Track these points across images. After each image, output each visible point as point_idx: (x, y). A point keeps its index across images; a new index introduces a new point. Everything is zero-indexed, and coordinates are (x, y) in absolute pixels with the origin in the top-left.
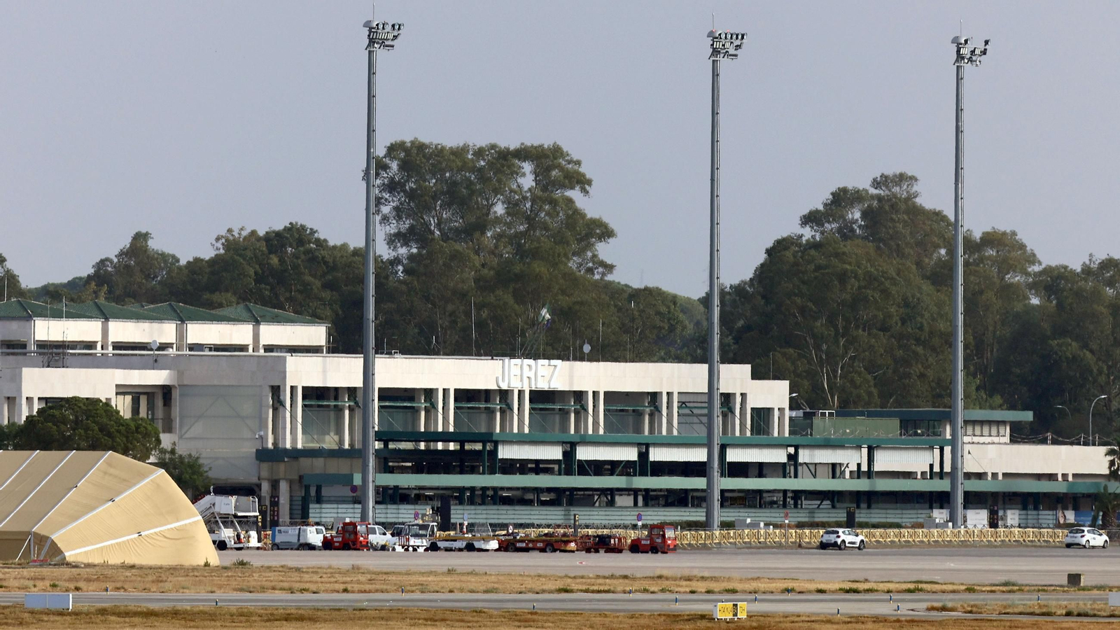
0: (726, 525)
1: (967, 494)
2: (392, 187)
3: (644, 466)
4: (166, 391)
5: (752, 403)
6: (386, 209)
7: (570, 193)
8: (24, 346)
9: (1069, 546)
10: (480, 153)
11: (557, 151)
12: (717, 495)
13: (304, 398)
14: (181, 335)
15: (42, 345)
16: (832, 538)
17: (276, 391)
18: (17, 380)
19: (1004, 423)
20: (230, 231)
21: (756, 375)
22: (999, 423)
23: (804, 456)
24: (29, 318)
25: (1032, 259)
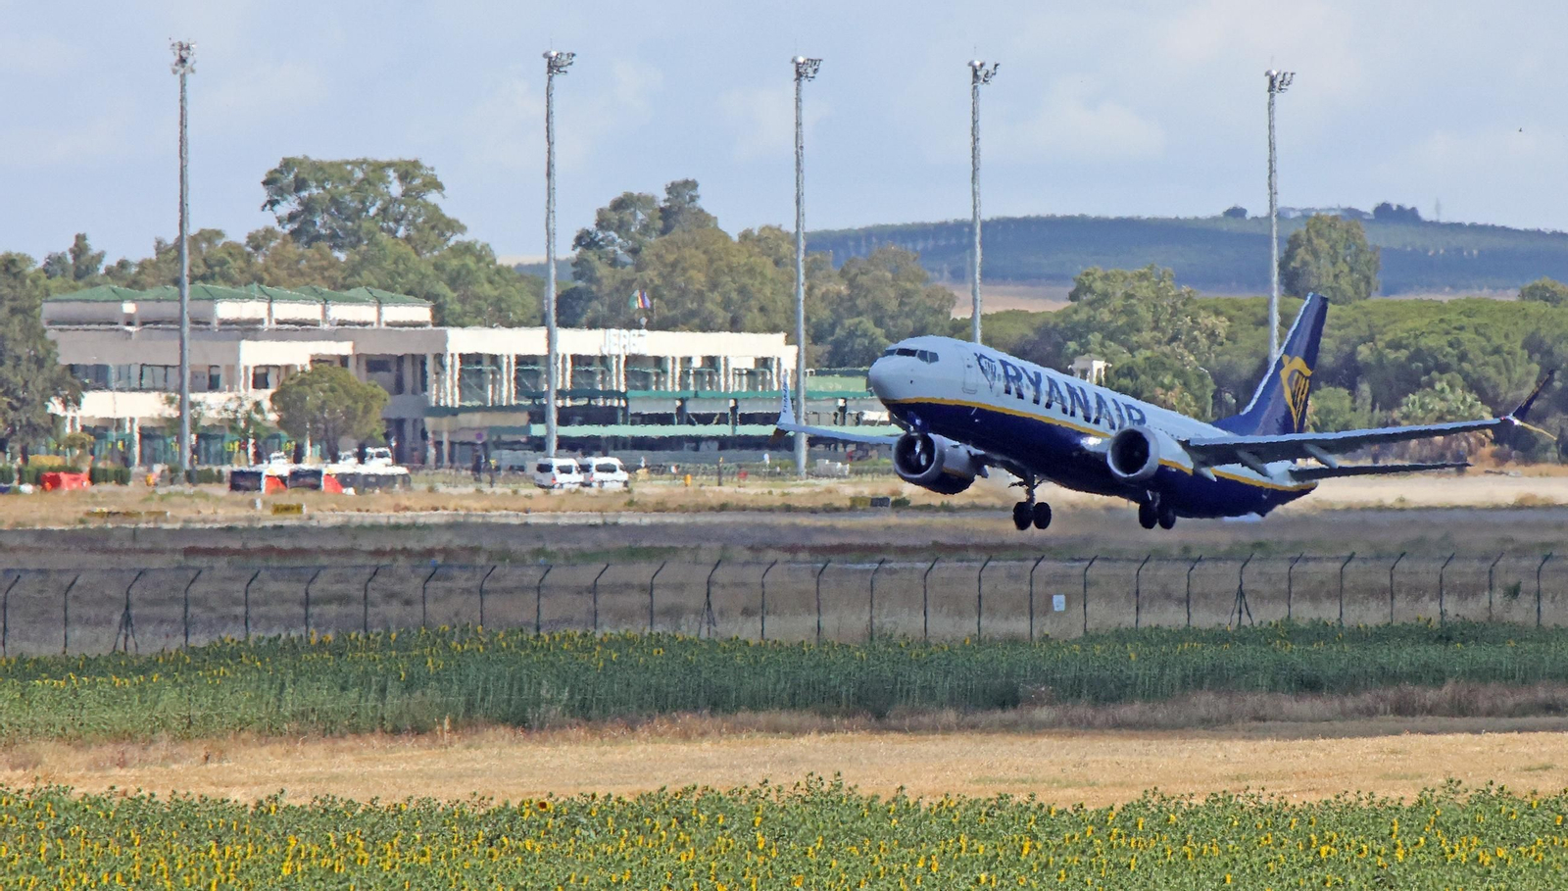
14: (324, 313)
18: (238, 352)
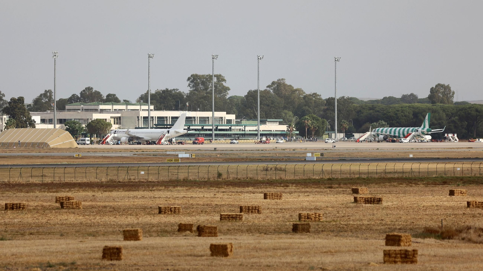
0: (215, 140)
1: (260, 134)
2: (192, 82)
3: (203, 129)
4: (120, 117)
5: (226, 118)
6: (191, 86)
7: (222, 82)
8: (98, 110)
9: (277, 143)
10: (207, 76)
11: (220, 75)
12: (214, 134)
13: (143, 118)
15: (101, 110)
16: (232, 142)
17: (138, 117)
18: (92, 116)
19: (277, 121)
20: (158, 90)
21: (227, 114)
22: (276, 122)
23: (233, 128)
24: (99, 105)
25: (304, 93)
